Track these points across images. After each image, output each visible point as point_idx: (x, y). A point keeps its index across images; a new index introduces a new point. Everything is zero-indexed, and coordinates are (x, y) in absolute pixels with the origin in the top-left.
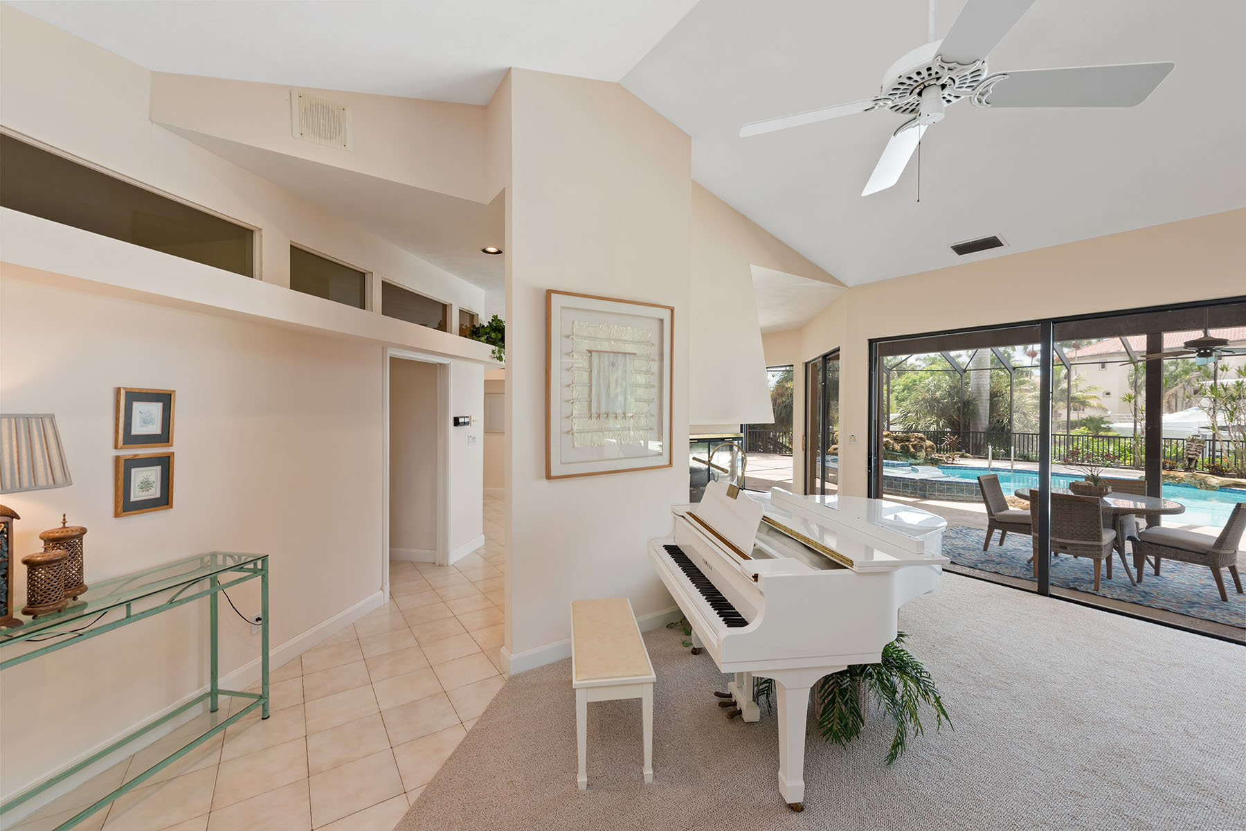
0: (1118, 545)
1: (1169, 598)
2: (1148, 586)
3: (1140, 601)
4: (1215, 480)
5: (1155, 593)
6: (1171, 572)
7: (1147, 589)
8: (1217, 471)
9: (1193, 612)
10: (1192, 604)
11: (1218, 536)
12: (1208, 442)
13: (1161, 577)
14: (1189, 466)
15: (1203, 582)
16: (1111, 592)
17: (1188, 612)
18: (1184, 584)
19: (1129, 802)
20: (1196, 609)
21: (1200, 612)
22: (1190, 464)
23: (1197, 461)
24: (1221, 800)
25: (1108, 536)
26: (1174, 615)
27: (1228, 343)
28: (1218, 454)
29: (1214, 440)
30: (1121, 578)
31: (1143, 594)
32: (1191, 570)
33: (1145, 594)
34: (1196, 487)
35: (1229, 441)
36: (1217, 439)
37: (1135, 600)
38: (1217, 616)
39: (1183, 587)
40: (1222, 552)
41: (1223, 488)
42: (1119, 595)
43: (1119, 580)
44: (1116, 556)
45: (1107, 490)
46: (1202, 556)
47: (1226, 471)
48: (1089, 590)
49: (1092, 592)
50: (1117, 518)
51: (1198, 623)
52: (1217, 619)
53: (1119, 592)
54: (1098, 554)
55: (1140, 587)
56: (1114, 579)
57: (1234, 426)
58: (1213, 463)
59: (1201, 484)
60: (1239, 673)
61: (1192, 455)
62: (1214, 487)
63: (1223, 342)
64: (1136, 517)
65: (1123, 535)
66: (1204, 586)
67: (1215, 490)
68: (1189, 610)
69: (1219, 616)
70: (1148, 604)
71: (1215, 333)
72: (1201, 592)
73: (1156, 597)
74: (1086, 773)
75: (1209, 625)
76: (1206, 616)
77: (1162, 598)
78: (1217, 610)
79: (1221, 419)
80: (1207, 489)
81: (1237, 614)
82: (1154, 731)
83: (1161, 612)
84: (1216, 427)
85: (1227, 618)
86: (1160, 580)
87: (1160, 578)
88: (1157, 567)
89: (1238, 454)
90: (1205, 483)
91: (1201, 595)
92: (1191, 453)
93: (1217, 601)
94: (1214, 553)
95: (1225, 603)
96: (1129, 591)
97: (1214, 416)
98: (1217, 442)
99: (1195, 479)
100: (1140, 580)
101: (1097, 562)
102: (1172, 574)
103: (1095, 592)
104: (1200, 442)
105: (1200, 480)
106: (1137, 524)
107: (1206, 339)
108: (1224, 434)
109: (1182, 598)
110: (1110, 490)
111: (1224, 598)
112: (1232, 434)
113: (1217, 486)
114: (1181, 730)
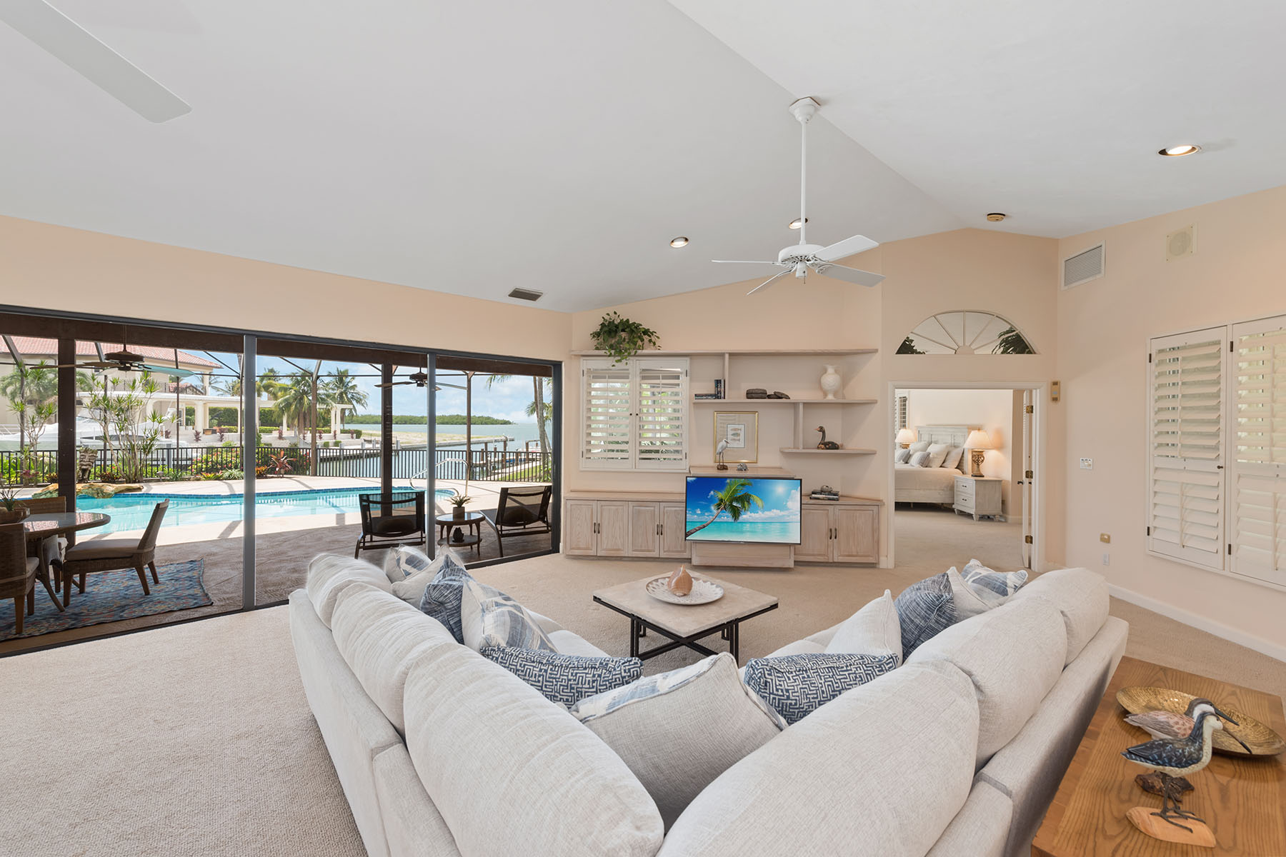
0: (41, 574)
1: (100, 611)
2: (77, 606)
3: (72, 625)
4: (110, 488)
5: (86, 611)
6: (94, 585)
7: (76, 611)
8: (110, 479)
9: (125, 615)
10: (123, 608)
11: (141, 538)
12: (99, 452)
13: (87, 593)
14: (82, 477)
15: (125, 585)
16: (38, 629)
17: (121, 616)
18: (109, 592)
19: (129, 819)
20: (126, 611)
21: (131, 613)
22: (83, 475)
23: (90, 471)
24: (196, 757)
25: (32, 565)
26: (109, 625)
27: (144, 359)
28: (108, 463)
29: (105, 450)
30: (44, 609)
31: (74, 617)
32: (112, 577)
33: (76, 616)
34: (93, 497)
35: (117, 450)
36: (108, 448)
37: (67, 626)
38: (145, 610)
39: (110, 595)
40: (146, 551)
41: (118, 494)
42: (48, 628)
43: (43, 612)
44: (39, 586)
45: (25, 513)
46: (128, 560)
47: (117, 478)
48: (9, 637)
49: (14, 636)
50: (38, 543)
51: (132, 623)
52: (147, 613)
53: (47, 625)
54: (21, 590)
55: (69, 611)
56: (36, 613)
57: (123, 436)
58: (105, 471)
59: (98, 493)
60: (179, 649)
61: (86, 465)
62: (110, 494)
63: (139, 358)
64: (59, 537)
65: (46, 561)
66: (127, 588)
67: (111, 497)
68: (122, 614)
69: (147, 609)
70: (80, 625)
71: (134, 349)
72: (126, 594)
73: (88, 615)
74: (77, 829)
75: (141, 620)
76: (137, 614)
77: (94, 613)
78: (144, 605)
79: (112, 429)
80: (104, 497)
81: (159, 602)
82: (130, 739)
83: (98, 628)
84: (107, 437)
85: (153, 608)
86: (86, 597)
87: (86, 595)
88: (82, 586)
89: (126, 461)
90: (102, 492)
91: (127, 596)
92: (84, 463)
93: (142, 597)
94: (138, 554)
95: (149, 596)
96: (57, 619)
97: (105, 428)
98: (107, 452)
99: (93, 489)
100: (66, 603)
101: (19, 600)
102: (96, 587)
103: (17, 636)
104: (92, 453)
105: (97, 490)
106: (60, 544)
107: (125, 353)
108: (116, 443)
109: (113, 606)
110: (28, 513)
111: (147, 593)
112: (121, 443)
113: (113, 493)
114: (152, 723)
